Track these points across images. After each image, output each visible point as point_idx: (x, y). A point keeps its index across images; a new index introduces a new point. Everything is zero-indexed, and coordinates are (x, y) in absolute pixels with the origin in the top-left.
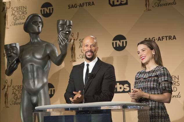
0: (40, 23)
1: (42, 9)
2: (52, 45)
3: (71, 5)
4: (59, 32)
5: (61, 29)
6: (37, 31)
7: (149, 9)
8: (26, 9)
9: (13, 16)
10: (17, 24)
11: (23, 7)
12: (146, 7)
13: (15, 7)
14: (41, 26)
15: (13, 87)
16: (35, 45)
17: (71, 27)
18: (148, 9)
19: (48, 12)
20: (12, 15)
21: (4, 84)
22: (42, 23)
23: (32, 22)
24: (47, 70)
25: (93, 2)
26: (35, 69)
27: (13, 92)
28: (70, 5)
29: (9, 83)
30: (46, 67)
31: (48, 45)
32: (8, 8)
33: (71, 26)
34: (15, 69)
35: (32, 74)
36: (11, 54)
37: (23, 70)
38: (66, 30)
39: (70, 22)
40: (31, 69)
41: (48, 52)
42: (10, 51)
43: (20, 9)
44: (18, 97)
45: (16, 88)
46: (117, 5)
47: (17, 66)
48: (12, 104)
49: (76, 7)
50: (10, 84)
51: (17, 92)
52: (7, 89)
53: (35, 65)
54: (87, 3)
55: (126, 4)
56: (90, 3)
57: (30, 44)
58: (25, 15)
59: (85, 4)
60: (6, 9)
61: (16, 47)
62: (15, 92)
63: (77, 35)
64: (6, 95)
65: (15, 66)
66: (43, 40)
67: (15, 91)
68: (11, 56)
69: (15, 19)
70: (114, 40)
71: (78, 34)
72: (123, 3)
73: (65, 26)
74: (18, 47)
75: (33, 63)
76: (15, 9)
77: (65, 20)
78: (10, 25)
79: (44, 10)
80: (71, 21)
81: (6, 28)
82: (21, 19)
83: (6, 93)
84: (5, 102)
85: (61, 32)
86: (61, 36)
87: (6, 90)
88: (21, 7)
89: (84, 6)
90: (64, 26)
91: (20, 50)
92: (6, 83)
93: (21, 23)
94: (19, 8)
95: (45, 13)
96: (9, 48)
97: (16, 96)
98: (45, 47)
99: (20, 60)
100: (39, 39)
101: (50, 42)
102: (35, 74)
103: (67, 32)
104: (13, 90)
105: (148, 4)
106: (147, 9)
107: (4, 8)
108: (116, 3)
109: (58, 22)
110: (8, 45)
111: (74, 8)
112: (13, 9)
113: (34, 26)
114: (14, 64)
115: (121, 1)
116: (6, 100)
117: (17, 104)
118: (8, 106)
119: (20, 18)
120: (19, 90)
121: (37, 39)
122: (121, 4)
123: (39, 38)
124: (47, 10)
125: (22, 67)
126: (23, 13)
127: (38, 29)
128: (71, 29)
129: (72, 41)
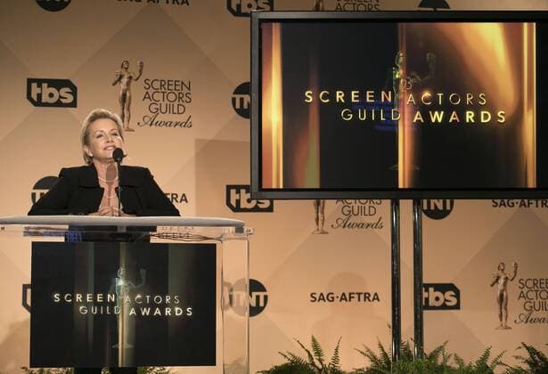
63: (139, 68)
70: (237, 92)
71: (142, 67)
115: (259, 8)
129: (125, 80)
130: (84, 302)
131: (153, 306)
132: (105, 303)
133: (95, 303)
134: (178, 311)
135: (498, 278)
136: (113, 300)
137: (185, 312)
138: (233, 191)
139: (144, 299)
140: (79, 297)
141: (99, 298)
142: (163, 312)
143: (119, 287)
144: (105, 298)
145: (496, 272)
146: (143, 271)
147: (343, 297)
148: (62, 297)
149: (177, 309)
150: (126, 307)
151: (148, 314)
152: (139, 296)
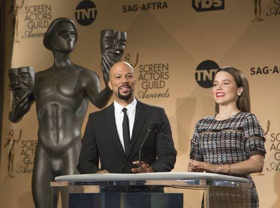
0: (72, 34)
1: (78, 11)
2: (91, 73)
3: (128, 6)
4: (103, 50)
5: (106, 46)
6: (66, 47)
7: (261, 17)
8: (50, 10)
9: (27, 21)
10: (33, 36)
11: (45, 7)
12: (256, 14)
13: (32, 6)
14: (73, 39)
15: (23, 143)
16: (63, 72)
17: (125, 43)
18: (259, 18)
19: (88, 17)
20: (26, 19)
21: (8, 137)
22: (75, 34)
23: (58, 32)
24: (80, 115)
25: (165, 3)
26: (60, 112)
27: (23, 151)
28: (125, 6)
29: (16, 136)
30: (80, 109)
31: (84, 72)
32: (20, 7)
33: (125, 41)
34: (26, 111)
35: (55, 121)
36: (19, 85)
37: (39, 113)
38: (116, 48)
39: (122, 34)
40: (53, 112)
41: (84, 85)
42: (19, 81)
43: (41, 10)
44: (30, 159)
45: (29, 144)
46: (205, 10)
47: (29, 107)
48: (19, 171)
49: (135, 9)
50: (18, 138)
51: (29, 152)
52: (13, 145)
53: (61, 106)
54: (155, 3)
55: (222, 7)
56: (159, 4)
57: (54, 69)
58: (48, 20)
59: (152, 5)
60: (16, 9)
61: (28, 73)
62: (27, 151)
63: (136, 58)
64: (10, 156)
65: (26, 107)
66: (77, 64)
67: (25, 149)
68: (20, 88)
69: (31, 27)
70: (198, 68)
71: (138, 57)
72: (216, 6)
73: (115, 41)
74: (33, 75)
75: (58, 103)
76: (32, 10)
77: (115, 31)
78: (22, 37)
79: (81, 13)
80: (125, 33)
81: (15, 42)
82: (42, 27)
83: (10, 153)
84: (9, 168)
85: (107, 51)
86: (106, 58)
87: (10, 147)
88: (43, 6)
89: (149, 8)
90: (113, 41)
91: (36, 80)
92: (11, 136)
93: (40, 34)
94: (39, 8)
95: (83, 18)
96: (17, 74)
97: (28, 158)
98: (78, 75)
99: (36, 97)
100: (69, 61)
101: (88, 68)
102: (60, 121)
103: (118, 52)
104: (22, 147)
105: (258, 9)
106: (256, 18)
107: (13, 7)
108: (204, 6)
109: (103, 32)
110: (15, 69)
111: (133, 11)
112: (28, 8)
113: (61, 38)
114: (24, 103)
115: (214, 3)
116: (11, 164)
117: (29, 172)
118: (13, 175)
119: (40, 25)
120: (32, 148)
121: (65, 61)
122: (213, 8)
123: (69, 59)
124: (86, 13)
125: (38, 108)
126: (45, 17)
127: (69, 44)
128: (124, 47)
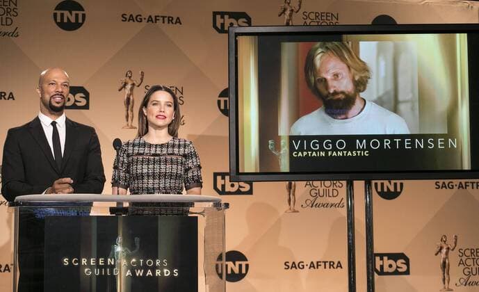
8: (16, 5)
19: (73, 20)
25: (178, 18)
28: (125, 15)
54: (166, 17)
59: (161, 19)
71: (143, 75)
79: (62, 15)
89: (157, 21)
95: (65, 21)
126: (8, 13)
129: (129, 87)
130: (89, 265)
131: (146, 268)
132: (106, 266)
133: (98, 266)
134: (167, 273)
135: (441, 248)
136: (113, 263)
137: (172, 273)
138: (219, 178)
139: (138, 262)
140: (84, 261)
141: (101, 261)
142: (154, 272)
143: (118, 253)
144: (106, 261)
145: (439, 243)
146: (137, 239)
147: (312, 266)
148: (70, 261)
149: (165, 271)
150: (123, 268)
151: (141, 275)
152: (134, 260)
